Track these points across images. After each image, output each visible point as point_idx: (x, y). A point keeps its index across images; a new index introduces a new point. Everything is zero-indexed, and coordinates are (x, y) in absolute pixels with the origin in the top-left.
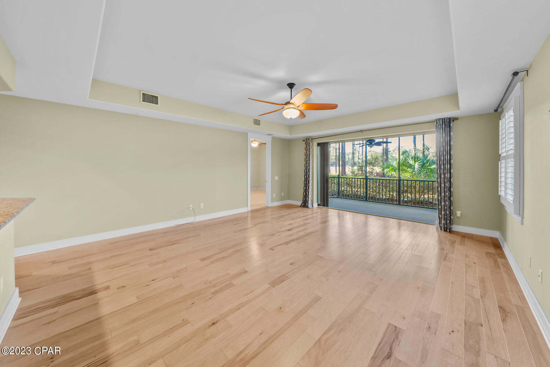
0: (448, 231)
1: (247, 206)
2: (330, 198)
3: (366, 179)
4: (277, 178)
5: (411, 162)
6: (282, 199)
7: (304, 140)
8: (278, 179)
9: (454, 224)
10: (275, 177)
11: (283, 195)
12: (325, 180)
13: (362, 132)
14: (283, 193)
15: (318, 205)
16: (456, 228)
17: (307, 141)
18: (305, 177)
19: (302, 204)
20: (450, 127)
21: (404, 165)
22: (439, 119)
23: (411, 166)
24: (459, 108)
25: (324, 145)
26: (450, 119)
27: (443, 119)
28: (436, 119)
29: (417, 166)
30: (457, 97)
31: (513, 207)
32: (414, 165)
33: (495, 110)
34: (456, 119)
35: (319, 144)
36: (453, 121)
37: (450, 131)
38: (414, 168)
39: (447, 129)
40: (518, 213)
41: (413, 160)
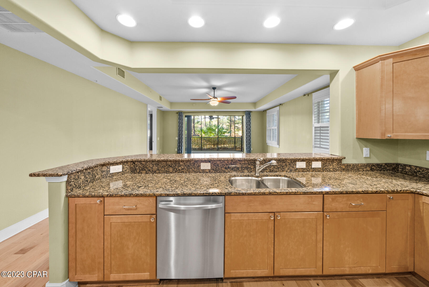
3: (201, 138)
4: (158, 139)
7: (177, 113)
13: (214, 112)
14: (161, 150)
17: (180, 114)
18: (178, 137)
20: (250, 115)
21: (211, 130)
22: (247, 111)
23: (214, 130)
24: (255, 108)
25: (189, 117)
26: (250, 111)
27: (248, 111)
28: (246, 111)
29: (217, 130)
30: (255, 104)
31: (276, 143)
32: (215, 130)
33: (264, 111)
34: (252, 112)
35: (186, 116)
36: (251, 113)
37: (250, 117)
38: (215, 131)
39: (249, 116)
40: (278, 145)
41: (215, 127)
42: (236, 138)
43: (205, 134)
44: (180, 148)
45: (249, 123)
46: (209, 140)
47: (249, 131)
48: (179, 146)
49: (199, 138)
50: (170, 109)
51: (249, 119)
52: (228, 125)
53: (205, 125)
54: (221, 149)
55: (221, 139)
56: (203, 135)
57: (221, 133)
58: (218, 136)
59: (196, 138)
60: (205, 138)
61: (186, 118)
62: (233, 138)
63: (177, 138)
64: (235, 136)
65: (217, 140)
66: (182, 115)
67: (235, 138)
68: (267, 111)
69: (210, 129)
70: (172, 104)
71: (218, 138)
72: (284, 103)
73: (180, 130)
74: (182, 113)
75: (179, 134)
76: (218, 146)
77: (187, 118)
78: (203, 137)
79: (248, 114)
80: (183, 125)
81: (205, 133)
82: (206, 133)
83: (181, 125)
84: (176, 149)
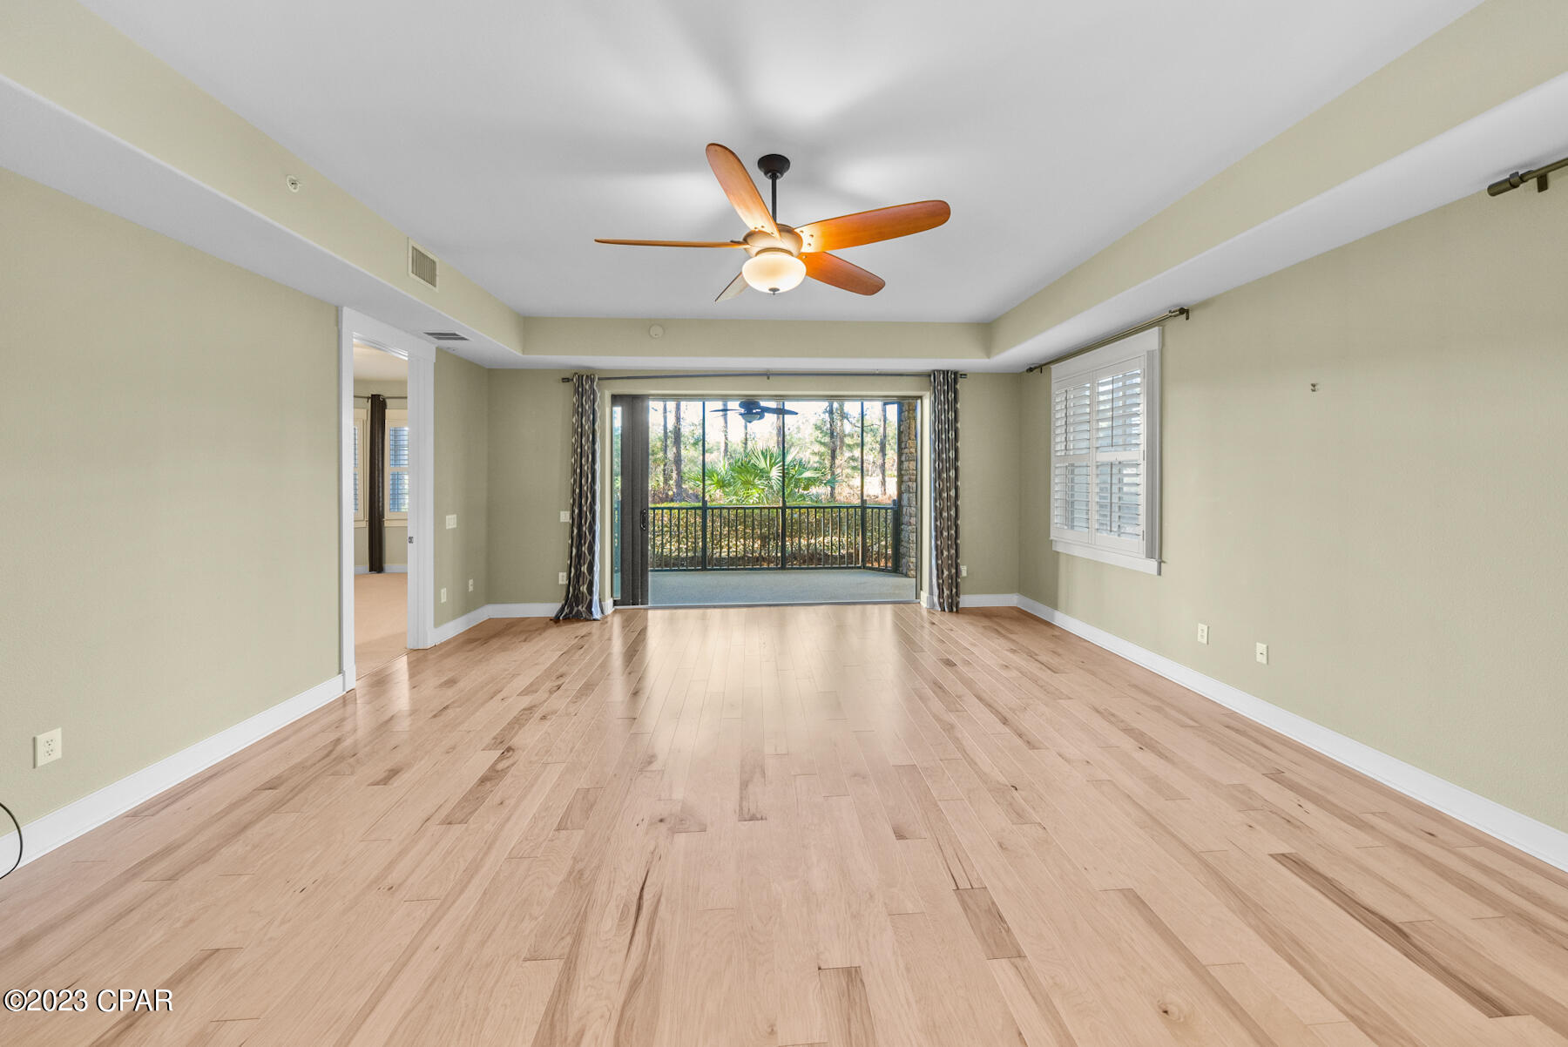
0: (955, 610)
1: (341, 671)
2: (652, 571)
3: (704, 508)
4: (451, 521)
5: (762, 464)
6: (468, 604)
7: (565, 380)
8: (455, 526)
9: (964, 594)
10: (447, 517)
11: (471, 589)
12: (638, 518)
13: (768, 378)
14: (471, 582)
15: (615, 603)
16: (966, 601)
17: (582, 384)
18: (573, 511)
19: (562, 609)
20: (956, 392)
21: (748, 472)
22: (939, 371)
23: (763, 474)
24: (988, 354)
25: (633, 404)
26: (956, 373)
27: (945, 373)
28: (934, 371)
29: (775, 473)
30: (986, 330)
31: (1140, 545)
32: (768, 472)
33: (1031, 370)
34: (964, 375)
35: (616, 399)
36: (960, 380)
37: (956, 400)
38: (769, 479)
39: (951, 396)
40: (1150, 555)
41: (765, 458)
42: (869, 511)
43: (724, 492)
44: (584, 569)
45: (952, 435)
46: (742, 519)
47: (952, 473)
48: (579, 555)
49: (691, 512)
50: (519, 354)
51: (951, 415)
52: (821, 455)
53: (726, 450)
54: (796, 559)
55: (796, 516)
56: (716, 496)
57: (796, 486)
58: (784, 502)
59: (679, 509)
60: (721, 508)
61: (618, 410)
62: (855, 507)
63: (565, 517)
64: (863, 501)
65: (778, 518)
66: (594, 392)
67: (863, 507)
68: (1054, 367)
69: (745, 469)
70: (528, 325)
71: (784, 508)
72: (1204, 304)
73: (584, 474)
74: (592, 381)
75: (574, 491)
76: (784, 546)
77: (622, 406)
78: (714, 504)
79: (947, 384)
80: (598, 446)
81: (722, 484)
82: (730, 485)
83: (590, 445)
84: (561, 574)
